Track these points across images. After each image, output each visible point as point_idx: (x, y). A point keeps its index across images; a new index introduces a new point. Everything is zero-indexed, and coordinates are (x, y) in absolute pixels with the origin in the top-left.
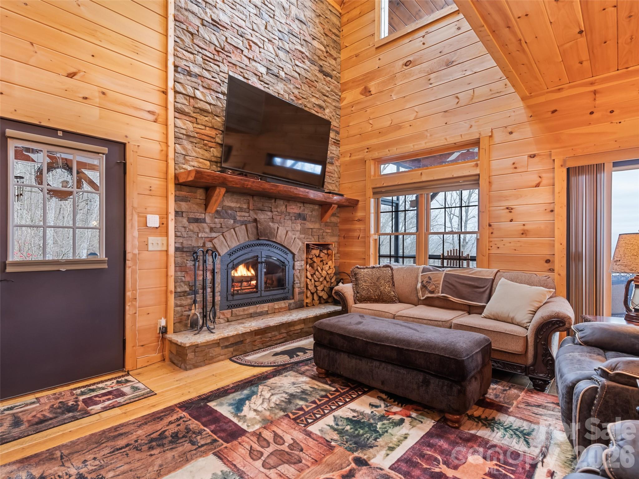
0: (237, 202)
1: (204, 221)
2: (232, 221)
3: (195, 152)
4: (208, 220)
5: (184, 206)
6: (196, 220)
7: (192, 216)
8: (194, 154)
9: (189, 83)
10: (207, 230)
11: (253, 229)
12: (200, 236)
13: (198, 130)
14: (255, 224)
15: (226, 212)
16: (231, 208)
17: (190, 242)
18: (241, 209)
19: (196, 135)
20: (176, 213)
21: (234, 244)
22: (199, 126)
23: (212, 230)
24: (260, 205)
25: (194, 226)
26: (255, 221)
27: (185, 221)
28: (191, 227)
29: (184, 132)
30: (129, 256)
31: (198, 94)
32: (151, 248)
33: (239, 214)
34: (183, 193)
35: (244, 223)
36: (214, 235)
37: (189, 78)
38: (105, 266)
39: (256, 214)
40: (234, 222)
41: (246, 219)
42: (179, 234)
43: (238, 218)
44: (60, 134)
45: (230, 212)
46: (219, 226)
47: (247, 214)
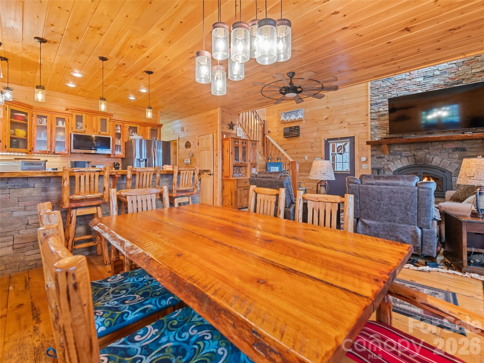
0: (402, 148)
1: (384, 157)
2: (400, 157)
3: (379, 132)
4: (386, 157)
5: (374, 153)
6: (380, 158)
7: (378, 156)
8: (379, 133)
9: (376, 107)
10: (386, 161)
11: (412, 159)
12: (382, 163)
13: (380, 123)
14: (414, 157)
15: (396, 153)
16: (398, 151)
17: (377, 166)
18: (405, 151)
19: (380, 125)
20: (372, 156)
21: (400, 166)
22: (381, 122)
23: (388, 161)
24: (419, 147)
25: (379, 160)
26: (414, 155)
27: (375, 158)
28: (378, 160)
29: (374, 126)
30: (356, 170)
31: (381, 109)
32: (363, 168)
33: (403, 153)
34: (374, 148)
35: (407, 157)
36: (389, 163)
37: (376, 105)
38: (349, 173)
39: (416, 152)
40: (401, 157)
41: (408, 155)
42: (372, 163)
43: (403, 155)
44: (339, 139)
45: (398, 152)
46: (392, 159)
47: (409, 153)
